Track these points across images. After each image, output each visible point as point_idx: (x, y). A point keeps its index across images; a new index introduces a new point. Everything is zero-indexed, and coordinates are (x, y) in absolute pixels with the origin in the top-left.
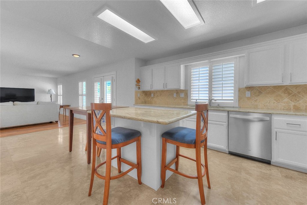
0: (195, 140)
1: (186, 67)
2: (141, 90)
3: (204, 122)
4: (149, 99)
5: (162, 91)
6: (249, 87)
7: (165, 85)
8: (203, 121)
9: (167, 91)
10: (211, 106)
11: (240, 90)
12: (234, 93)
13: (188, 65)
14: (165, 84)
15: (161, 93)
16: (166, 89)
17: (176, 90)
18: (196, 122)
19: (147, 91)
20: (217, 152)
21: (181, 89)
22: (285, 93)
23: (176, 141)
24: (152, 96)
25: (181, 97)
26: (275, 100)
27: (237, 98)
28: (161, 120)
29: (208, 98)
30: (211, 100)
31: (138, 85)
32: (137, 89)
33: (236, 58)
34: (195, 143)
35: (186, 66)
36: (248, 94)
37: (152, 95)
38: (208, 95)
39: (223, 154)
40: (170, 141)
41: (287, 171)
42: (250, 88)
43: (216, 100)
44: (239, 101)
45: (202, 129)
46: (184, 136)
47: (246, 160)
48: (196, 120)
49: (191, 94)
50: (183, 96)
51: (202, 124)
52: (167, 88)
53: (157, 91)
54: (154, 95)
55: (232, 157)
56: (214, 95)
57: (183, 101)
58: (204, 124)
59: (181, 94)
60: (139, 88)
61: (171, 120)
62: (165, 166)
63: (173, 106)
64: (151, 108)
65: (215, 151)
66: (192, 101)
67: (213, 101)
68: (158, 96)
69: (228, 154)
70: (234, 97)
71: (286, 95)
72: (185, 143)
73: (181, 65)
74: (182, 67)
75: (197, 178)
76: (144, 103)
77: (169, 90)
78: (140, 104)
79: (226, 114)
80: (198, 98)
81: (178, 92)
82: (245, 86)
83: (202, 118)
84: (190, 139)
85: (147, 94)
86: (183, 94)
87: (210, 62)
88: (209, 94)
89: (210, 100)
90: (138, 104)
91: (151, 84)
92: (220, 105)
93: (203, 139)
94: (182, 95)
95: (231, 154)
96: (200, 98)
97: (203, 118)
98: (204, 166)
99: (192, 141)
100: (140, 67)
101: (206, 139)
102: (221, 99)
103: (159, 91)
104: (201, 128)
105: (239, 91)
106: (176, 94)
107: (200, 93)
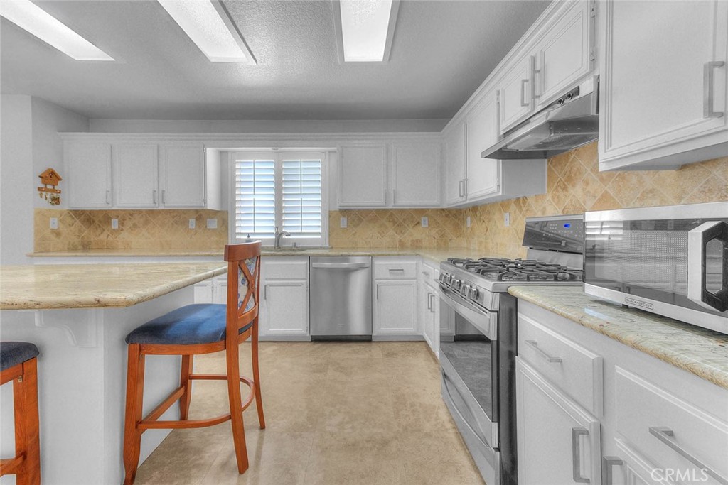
0: (225, 330)
1: (222, 156)
2: (65, 206)
3: (248, 285)
4: (103, 237)
5: (152, 213)
6: (345, 210)
7: (160, 195)
8: (246, 283)
9: (168, 212)
10: (280, 248)
11: (331, 214)
12: (323, 221)
13: (227, 152)
14: (160, 192)
15: (148, 216)
16: (162, 207)
17: (197, 211)
18: (226, 287)
19: (91, 212)
20: (289, 344)
21: (208, 208)
22: (389, 221)
23: (172, 344)
24: (113, 228)
25: (209, 229)
26: (379, 233)
27: (327, 229)
28: (110, 296)
29: (274, 231)
30: (281, 234)
31: (48, 190)
32: (45, 204)
33: (324, 152)
34: (225, 337)
35: (221, 152)
36: (343, 222)
37: (115, 224)
38: (273, 224)
39: (301, 344)
40: (153, 349)
41: (390, 344)
42: (345, 212)
43: (289, 235)
44: (330, 235)
45: (243, 302)
46: (195, 327)
47: (338, 344)
48: (226, 282)
49: (235, 221)
50: (216, 227)
51: (243, 290)
52: (166, 205)
53: (134, 211)
54: (123, 224)
55: (318, 345)
56: (286, 225)
57: (215, 238)
58: (249, 289)
59: (208, 220)
60: (56, 201)
61: (148, 291)
62: (139, 423)
63: (183, 254)
64: (106, 263)
65: (286, 344)
66: (237, 237)
67: (284, 237)
68: (135, 226)
69: (309, 342)
70: (323, 227)
71: (391, 223)
72: (197, 343)
73: (208, 149)
74: (211, 154)
75: (230, 417)
76: (80, 247)
77: (174, 210)
78: (60, 251)
79: (305, 263)
80: (252, 231)
81: (201, 215)
82: (337, 207)
83: (241, 277)
84: (211, 329)
85: (91, 219)
86: (216, 220)
87: (278, 153)
88: (276, 222)
89: (279, 235)
90: (49, 251)
91: (109, 189)
92: (298, 245)
93: (248, 321)
94: (213, 224)
95: (317, 340)
96: (256, 231)
97: (245, 276)
98: (252, 385)
99: (216, 334)
100: (59, 132)
101: (255, 322)
102: (300, 231)
103: (140, 212)
104: (241, 299)
105: (330, 216)
106: (197, 219)
107: (256, 218)
